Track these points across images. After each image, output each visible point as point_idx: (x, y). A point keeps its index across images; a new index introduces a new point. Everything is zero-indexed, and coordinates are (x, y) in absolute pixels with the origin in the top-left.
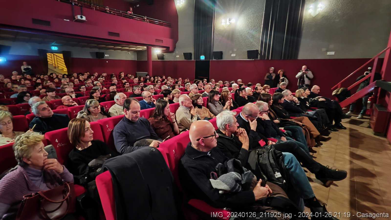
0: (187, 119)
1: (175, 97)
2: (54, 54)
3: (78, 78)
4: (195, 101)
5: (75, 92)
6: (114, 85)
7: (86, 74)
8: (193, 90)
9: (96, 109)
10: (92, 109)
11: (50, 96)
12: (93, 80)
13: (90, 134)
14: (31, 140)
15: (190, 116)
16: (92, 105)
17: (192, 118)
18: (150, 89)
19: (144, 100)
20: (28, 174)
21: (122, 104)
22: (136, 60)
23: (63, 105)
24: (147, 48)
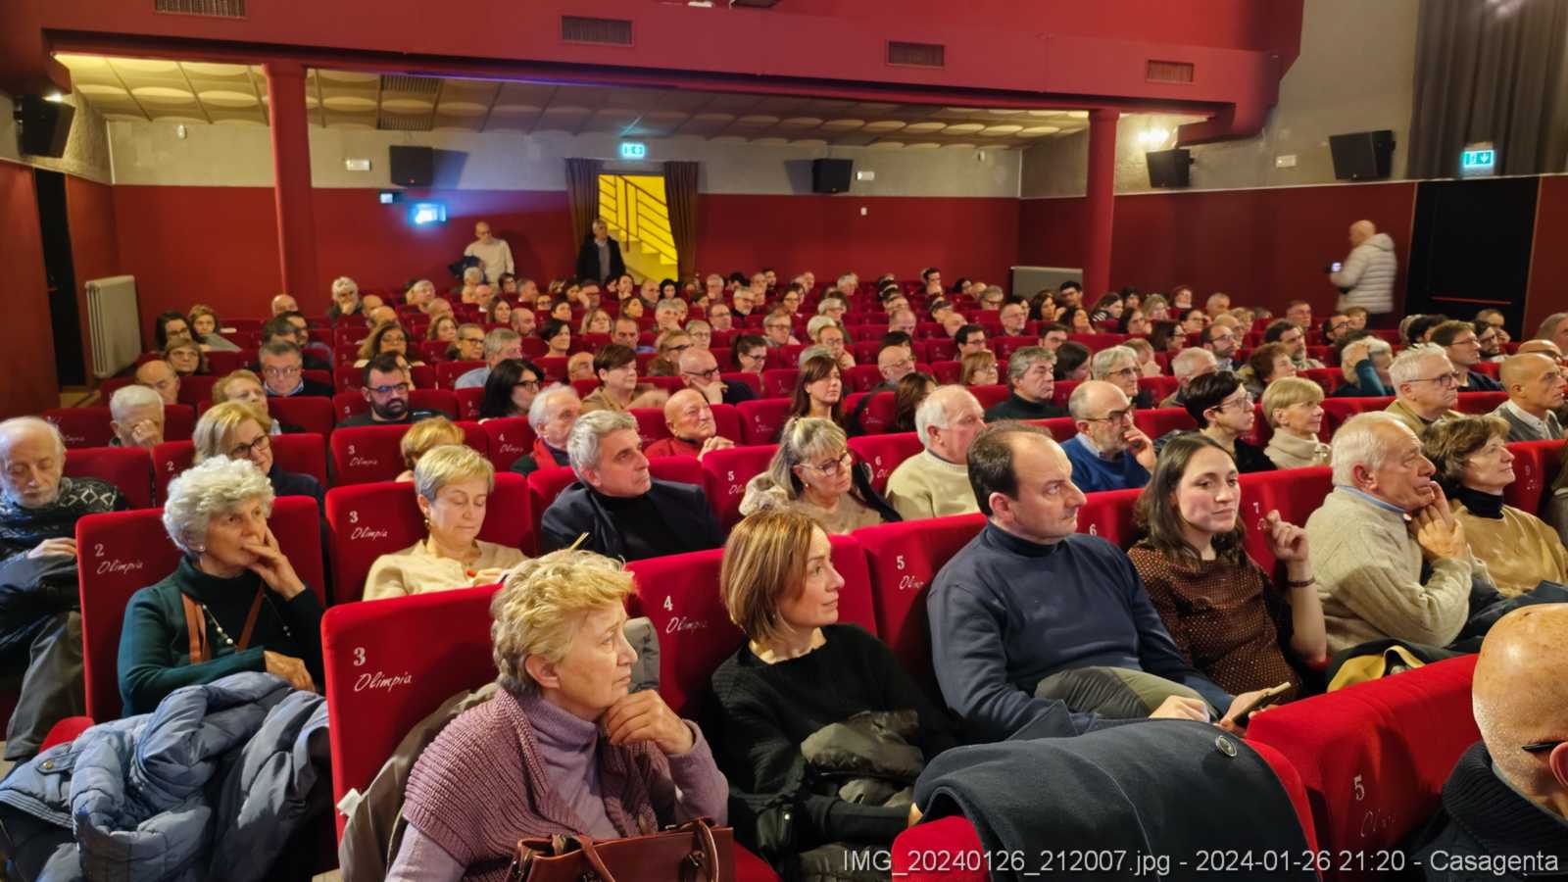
0: (1390, 580)
1: (1277, 431)
2: (626, 182)
3: (727, 297)
4: (1448, 463)
5: (721, 372)
6: (903, 341)
7: (759, 277)
8: (1416, 389)
9: (831, 471)
10: (810, 471)
11: (614, 386)
12: (795, 310)
13: (827, 590)
14: (581, 588)
15: (1415, 558)
16: (813, 449)
17: (1426, 574)
18: (1112, 370)
19: (1080, 437)
20: (535, 732)
21: (958, 456)
22: (1019, 195)
23: (672, 436)
24: (1091, 118)
